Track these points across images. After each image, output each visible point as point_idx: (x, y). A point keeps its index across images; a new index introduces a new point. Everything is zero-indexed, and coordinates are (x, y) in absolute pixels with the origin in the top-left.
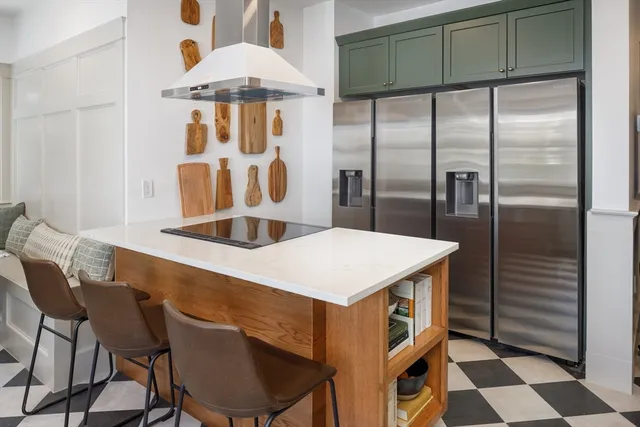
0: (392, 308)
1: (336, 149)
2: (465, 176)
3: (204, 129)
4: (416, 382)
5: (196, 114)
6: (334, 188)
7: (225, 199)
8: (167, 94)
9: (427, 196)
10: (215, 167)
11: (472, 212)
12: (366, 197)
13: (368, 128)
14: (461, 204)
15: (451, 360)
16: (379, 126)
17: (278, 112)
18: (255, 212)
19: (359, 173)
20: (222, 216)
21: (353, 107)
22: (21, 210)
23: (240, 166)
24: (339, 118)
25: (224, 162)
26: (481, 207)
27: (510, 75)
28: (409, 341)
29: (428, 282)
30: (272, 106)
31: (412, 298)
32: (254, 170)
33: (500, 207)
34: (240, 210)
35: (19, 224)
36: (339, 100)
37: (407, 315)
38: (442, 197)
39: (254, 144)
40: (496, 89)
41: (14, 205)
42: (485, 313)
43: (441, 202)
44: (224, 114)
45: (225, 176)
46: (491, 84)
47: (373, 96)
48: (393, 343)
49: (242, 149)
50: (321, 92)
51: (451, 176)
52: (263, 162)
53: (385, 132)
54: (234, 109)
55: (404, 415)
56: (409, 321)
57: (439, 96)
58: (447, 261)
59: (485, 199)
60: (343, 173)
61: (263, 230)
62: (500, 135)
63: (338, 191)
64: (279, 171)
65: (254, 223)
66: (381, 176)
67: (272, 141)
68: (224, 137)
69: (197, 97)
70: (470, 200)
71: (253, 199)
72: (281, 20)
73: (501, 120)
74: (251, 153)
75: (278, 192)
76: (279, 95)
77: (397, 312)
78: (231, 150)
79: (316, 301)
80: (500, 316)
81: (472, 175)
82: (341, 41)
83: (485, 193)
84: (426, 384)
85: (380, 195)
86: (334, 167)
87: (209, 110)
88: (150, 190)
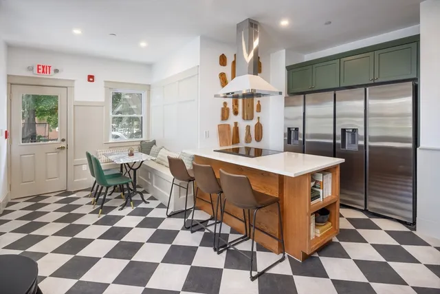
0: (313, 184)
1: (286, 118)
2: (351, 130)
3: (228, 109)
4: (323, 218)
5: (225, 104)
6: (285, 136)
7: (236, 139)
8: (216, 96)
9: (332, 141)
10: (232, 126)
11: (354, 148)
12: (300, 141)
13: (302, 108)
14: (348, 143)
15: (341, 216)
16: (307, 107)
17: (259, 101)
18: (249, 145)
19: (297, 129)
20: (235, 146)
21: (294, 98)
22: (154, 143)
23: (243, 125)
24: (288, 103)
25: (236, 123)
26: (360, 146)
27: (376, 81)
28: (321, 199)
29: (330, 175)
30: (256, 100)
31: (321, 181)
32: (248, 127)
33: (370, 147)
34: (242, 144)
35: (154, 148)
36: (287, 96)
37: (320, 188)
38: (339, 141)
39: (248, 116)
40: (368, 89)
41: (151, 141)
42: (362, 199)
43: (339, 144)
44: (236, 103)
45: (237, 129)
46: (366, 86)
47: (304, 93)
48: (313, 198)
49: (243, 118)
50: (280, 93)
51: (344, 131)
52: (253, 124)
53: (310, 110)
54: (240, 101)
55: (318, 231)
56: (321, 191)
57: (337, 92)
58: (339, 167)
59: (362, 143)
60: (289, 129)
61: (252, 153)
62: (370, 111)
63: (286, 138)
64: (259, 127)
65: (248, 149)
66: (307, 132)
67: (256, 114)
68: (236, 113)
69: (225, 97)
70: (354, 142)
71: (248, 140)
72: (261, 60)
73: (371, 102)
74: (247, 119)
75: (259, 138)
76: (259, 95)
77: (314, 186)
78: (239, 118)
79: (280, 175)
80: (370, 201)
81: (355, 131)
82: (289, 68)
83: (361, 140)
84: (329, 221)
85: (306, 140)
86: (285, 126)
87: (230, 102)
88: (207, 135)
